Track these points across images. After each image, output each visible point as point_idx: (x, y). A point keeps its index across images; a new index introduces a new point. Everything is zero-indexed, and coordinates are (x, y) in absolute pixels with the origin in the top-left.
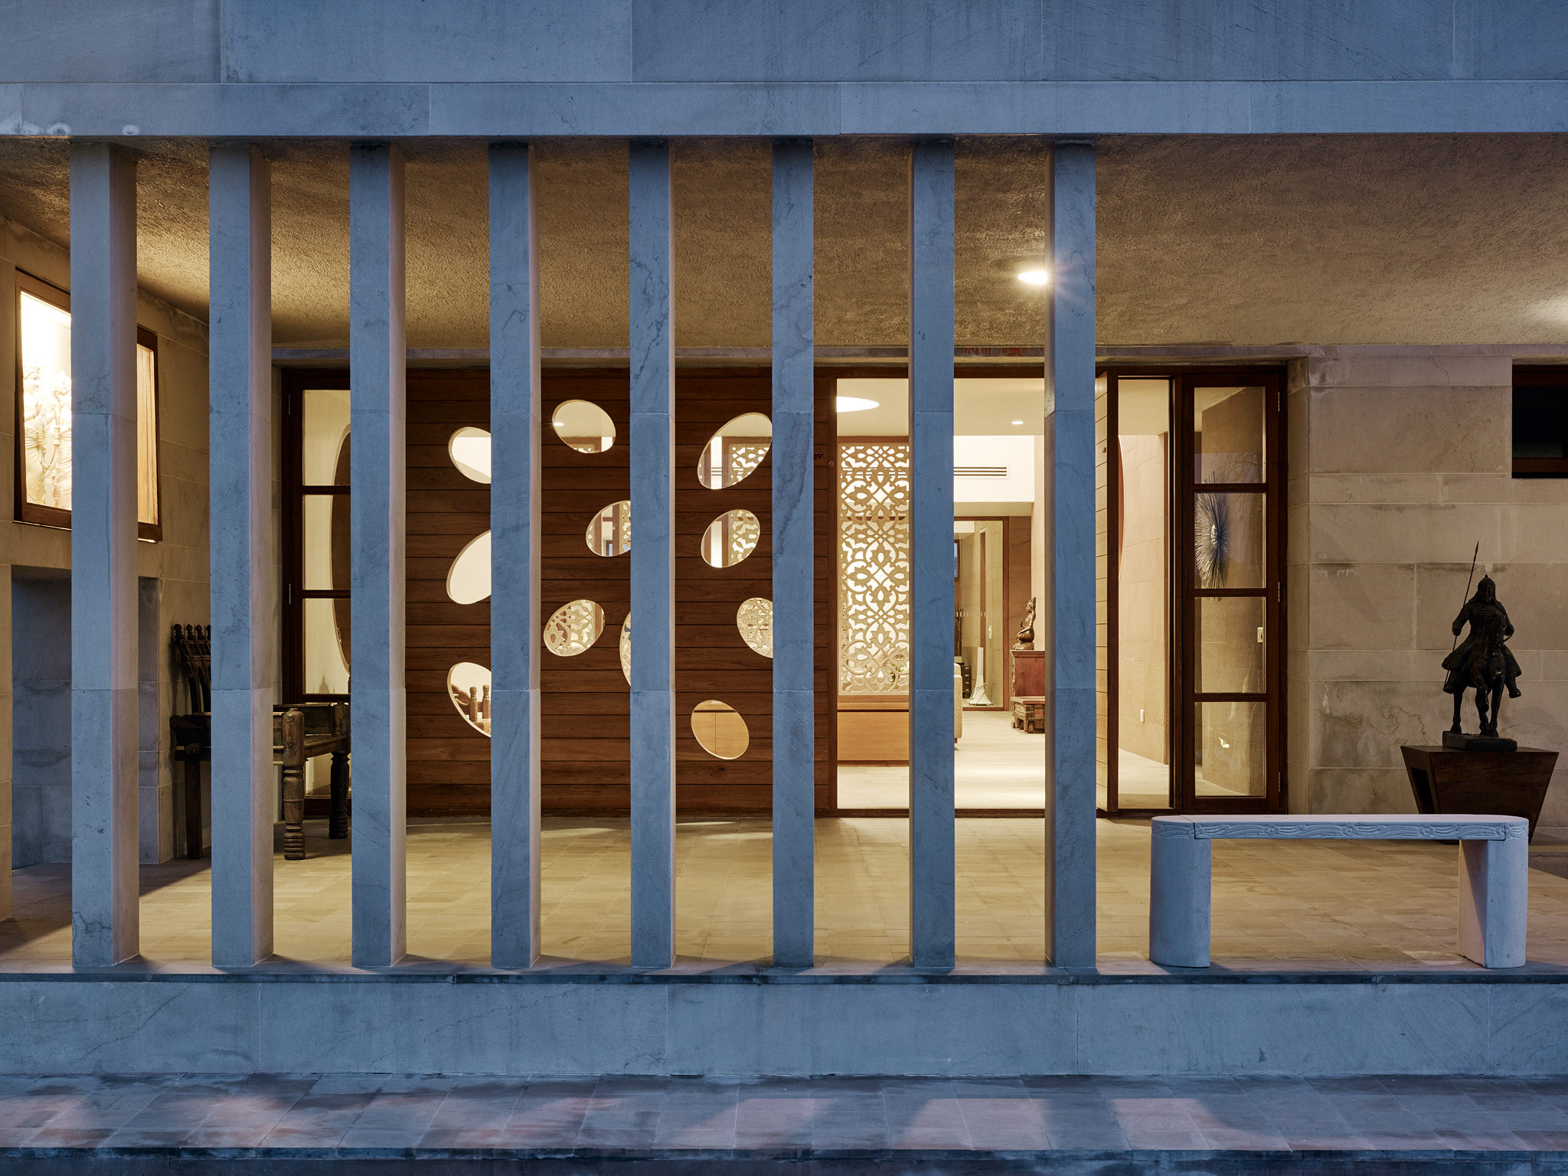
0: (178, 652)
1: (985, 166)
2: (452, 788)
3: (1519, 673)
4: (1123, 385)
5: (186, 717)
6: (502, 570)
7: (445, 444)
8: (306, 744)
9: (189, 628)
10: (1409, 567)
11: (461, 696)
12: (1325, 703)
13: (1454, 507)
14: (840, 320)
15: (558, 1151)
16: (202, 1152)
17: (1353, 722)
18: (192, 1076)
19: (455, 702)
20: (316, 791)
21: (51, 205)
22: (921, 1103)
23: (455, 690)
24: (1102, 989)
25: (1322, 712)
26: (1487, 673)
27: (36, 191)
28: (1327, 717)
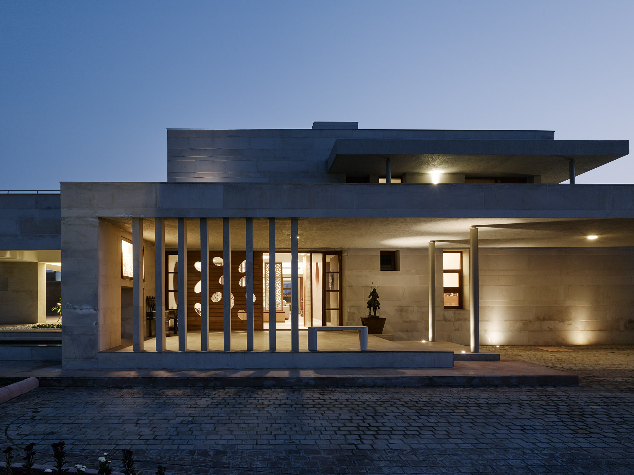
0: (147, 301)
1: (281, 221)
2: (195, 325)
3: (380, 305)
4: (313, 254)
5: (149, 312)
6: (203, 287)
7: (194, 264)
8: (170, 317)
9: (149, 297)
10: (363, 286)
11: (197, 310)
12: (348, 310)
13: (370, 276)
14: (262, 244)
15: (212, 378)
16: (156, 378)
17: (353, 313)
18: (153, 368)
19: (196, 311)
20: (171, 326)
21: (128, 226)
22: (269, 371)
23: (196, 308)
24: (300, 354)
25: (348, 312)
26: (374, 305)
27: (126, 224)
28: (349, 313)
